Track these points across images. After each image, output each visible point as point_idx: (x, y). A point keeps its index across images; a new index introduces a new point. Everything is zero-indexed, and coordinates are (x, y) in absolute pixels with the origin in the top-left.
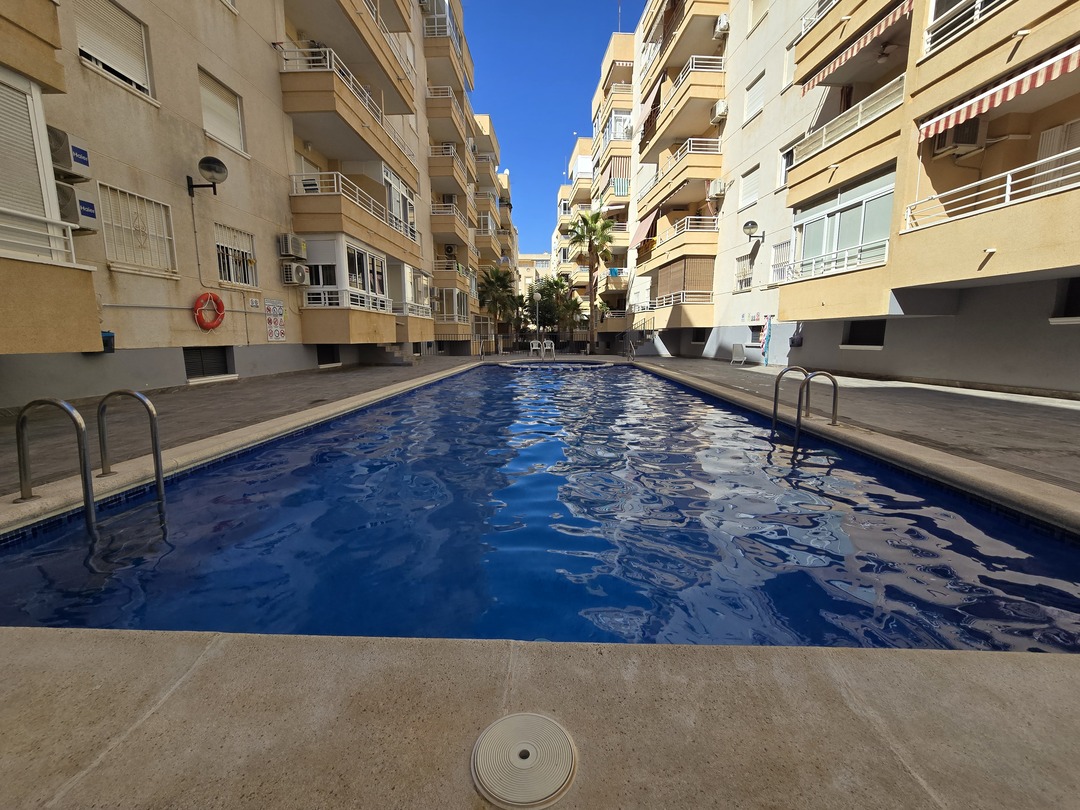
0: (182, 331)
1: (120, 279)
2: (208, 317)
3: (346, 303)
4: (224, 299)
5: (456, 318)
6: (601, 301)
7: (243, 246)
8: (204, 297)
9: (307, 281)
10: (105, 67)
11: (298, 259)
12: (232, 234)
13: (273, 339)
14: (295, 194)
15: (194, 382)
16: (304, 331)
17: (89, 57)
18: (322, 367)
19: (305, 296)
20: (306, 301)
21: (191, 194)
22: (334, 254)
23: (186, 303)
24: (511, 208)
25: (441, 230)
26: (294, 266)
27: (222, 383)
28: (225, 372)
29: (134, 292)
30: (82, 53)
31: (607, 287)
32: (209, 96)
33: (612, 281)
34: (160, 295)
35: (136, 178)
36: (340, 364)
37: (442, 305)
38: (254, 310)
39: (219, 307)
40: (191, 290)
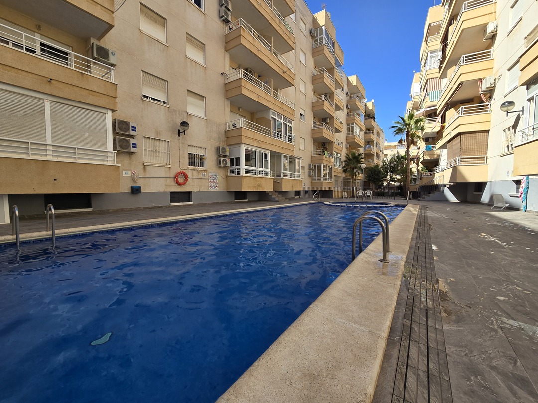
0: (170, 186)
1: (148, 168)
2: (181, 180)
3: (243, 173)
4: (189, 174)
5: (322, 179)
6: (422, 166)
7: (201, 152)
8: (179, 173)
9: (229, 164)
10: (153, 99)
11: (225, 156)
12: (196, 148)
13: (211, 189)
14: (228, 129)
15: (172, 205)
16: (227, 185)
17: (147, 97)
18: (236, 201)
19: (229, 171)
20: (229, 173)
21: (179, 136)
22: (239, 153)
23: (172, 175)
24: (374, 118)
25: (316, 136)
26: (222, 159)
27: (186, 206)
28: (190, 202)
29: (151, 172)
30: (144, 96)
31: (424, 158)
32: (191, 99)
33: (427, 153)
34: (162, 173)
35: (158, 133)
36: (247, 200)
37: (315, 172)
38: (203, 177)
39: (186, 176)
40: (175, 170)
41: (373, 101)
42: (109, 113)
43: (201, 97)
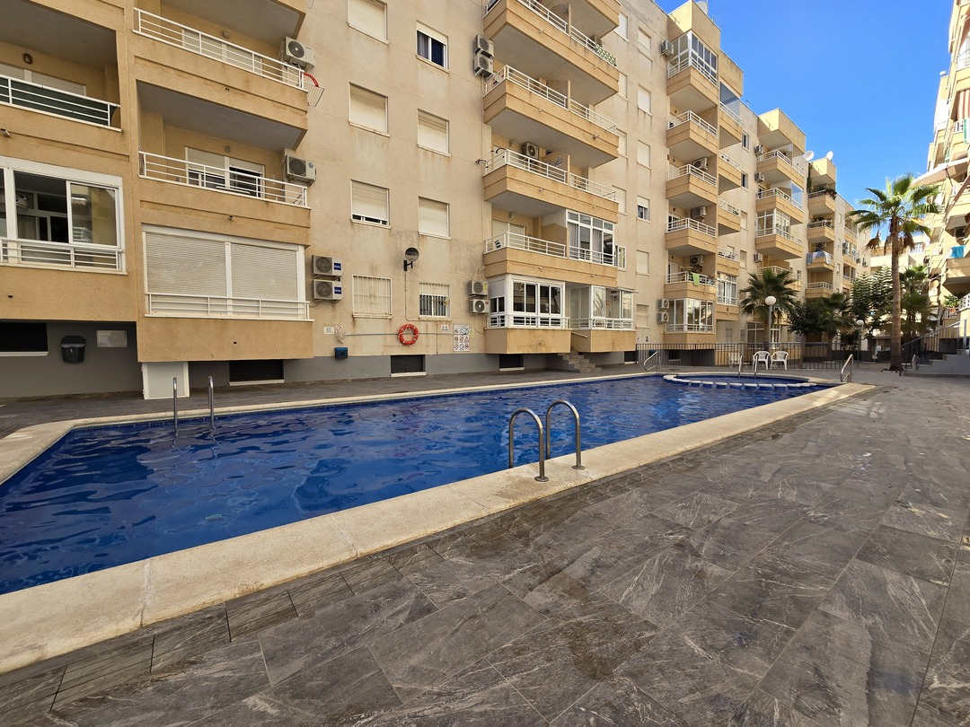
0: (391, 346)
1: (358, 321)
2: (407, 338)
3: (510, 323)
4: (421, 328)
5: (686, 328)
7: (440, 293)
8: (405, 327)
9: (487, 309)
10: (367, 219)
11: (482, 297)
12: (432, 287)
13: (458, 350)
14: (487, 252)
15: (394, 375)
16: (486, 345)
17: (359, 218)
18: (501, 370)
19: (489, 320)
20: (489, 323)
21: (406, 270)
22: (503, 289)
23: (395, 330)
24: (833, 193)
25: (674, 245)
26: (475, 301)
27: (414, 377)
28: (422, 371)
29: (363, 327)
30: (355, 217)
31: (947, 275)
32: (426, 211)
34: (380, 327)
35: (373, 268)
36: (523, 369)
37: (672, 316)
38: (445, 332)
39: (415, 332)
40: (399, 323)
41: (830, 155)
42: (301, 249)
43: (443, 206)
